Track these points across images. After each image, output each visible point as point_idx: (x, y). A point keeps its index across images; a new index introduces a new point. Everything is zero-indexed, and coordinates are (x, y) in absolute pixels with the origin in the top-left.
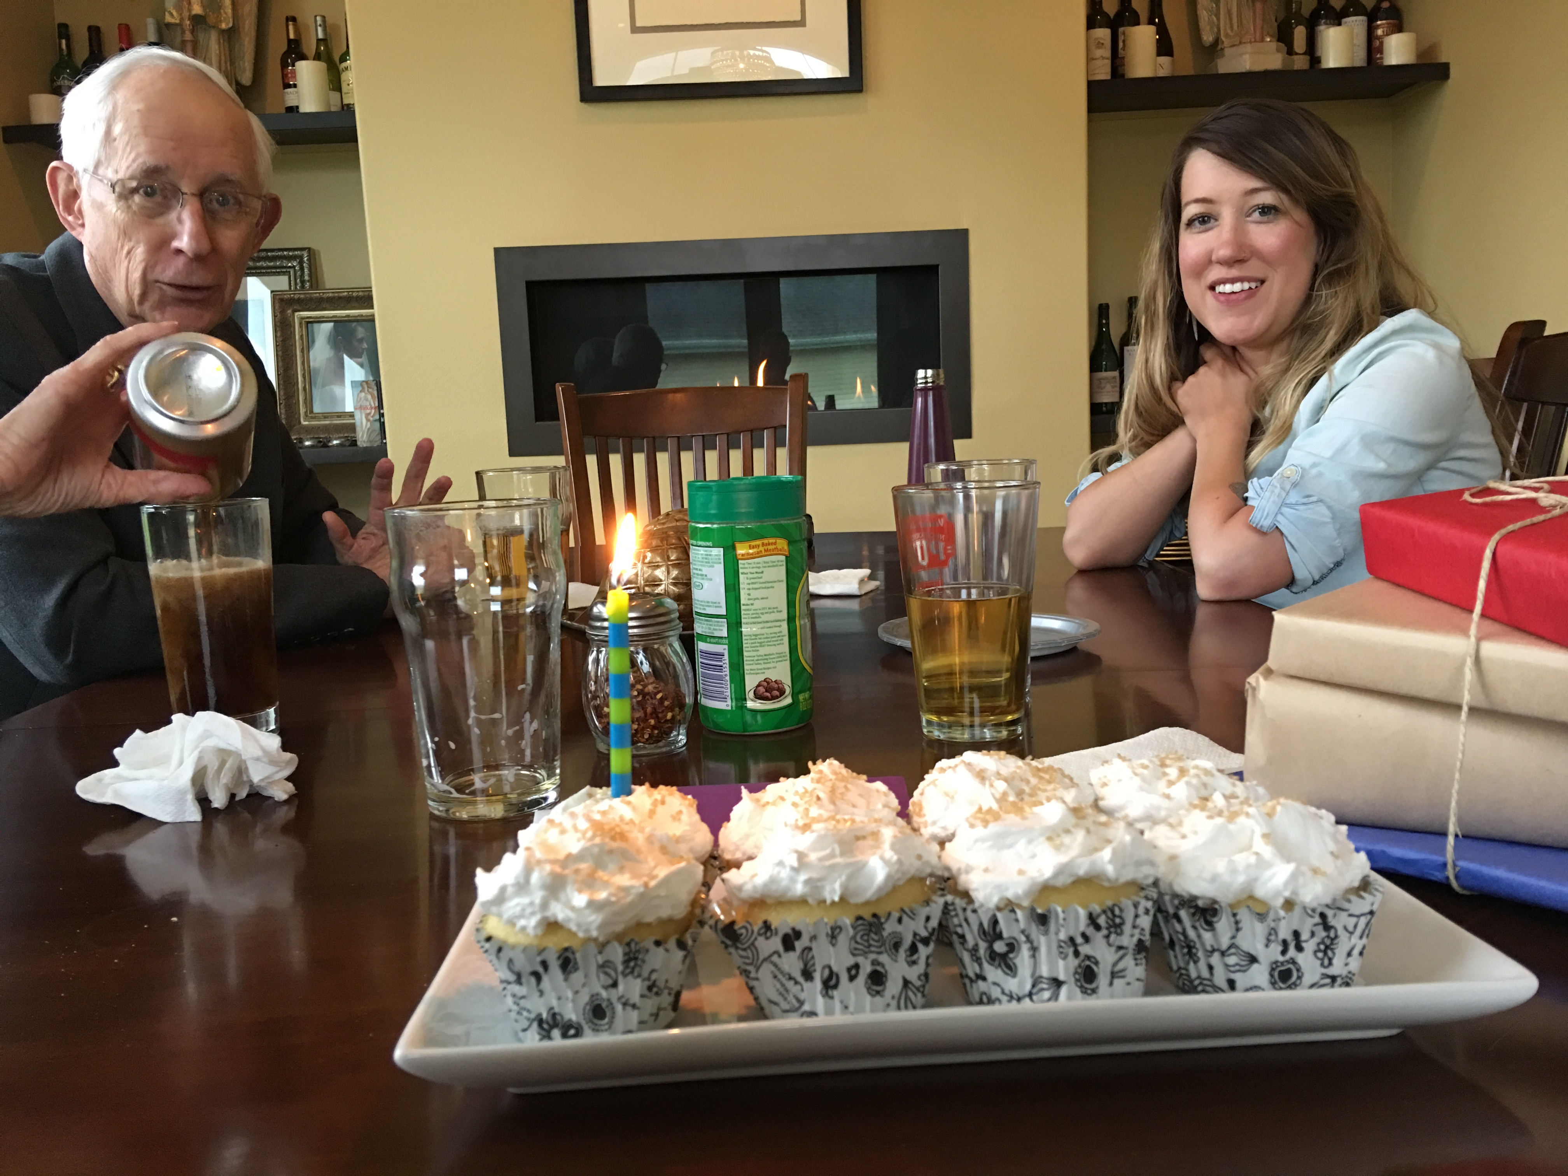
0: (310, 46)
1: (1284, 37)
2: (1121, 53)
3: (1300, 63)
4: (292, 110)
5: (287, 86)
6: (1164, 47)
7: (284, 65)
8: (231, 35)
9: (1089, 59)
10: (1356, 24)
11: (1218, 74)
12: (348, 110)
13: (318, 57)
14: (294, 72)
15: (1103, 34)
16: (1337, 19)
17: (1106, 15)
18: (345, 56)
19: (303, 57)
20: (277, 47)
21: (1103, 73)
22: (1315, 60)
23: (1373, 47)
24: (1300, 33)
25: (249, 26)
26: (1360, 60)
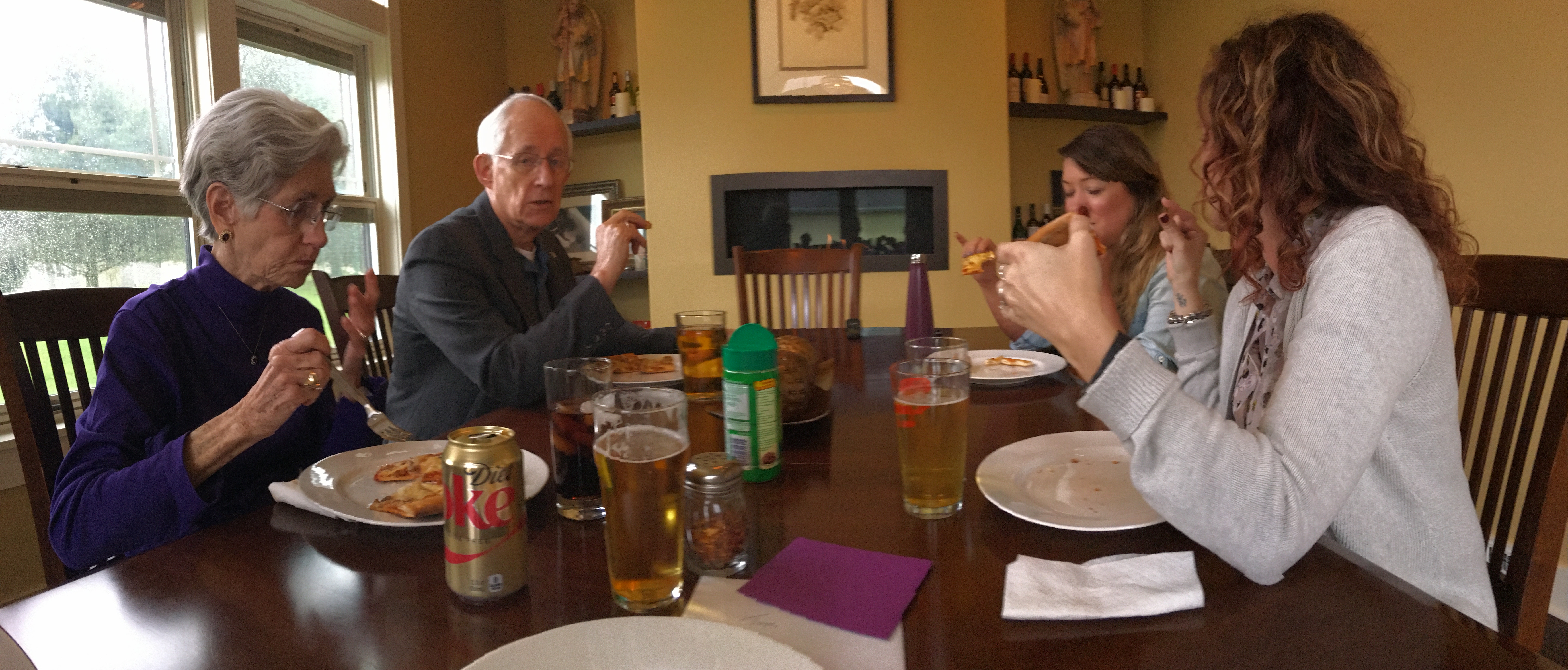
0: (623, 86)
1: (1098, 91)
2: (1025, 90)
3: (1105, 105)
4: (614, 116)
5: (612, 105)
6: (1045, 89)
7: (611, 95)
8: (587, 84)
9: (1009, 92)
10: (1128, 90)
11: (1069, 105)
12: (638, 114)
13: (626, 90)
14: (614, 99)
15: (1016, 80)
16: (1121, 86)
17: (1017, 72)
18: (637, 89)
19: (619, 91)
20: (609, 87)
21: (1016, 99)
22: (1112, 104)
23: (1136, 103)
24: (1105, 91)
25: (596, 79)
26: (1130, 107)
